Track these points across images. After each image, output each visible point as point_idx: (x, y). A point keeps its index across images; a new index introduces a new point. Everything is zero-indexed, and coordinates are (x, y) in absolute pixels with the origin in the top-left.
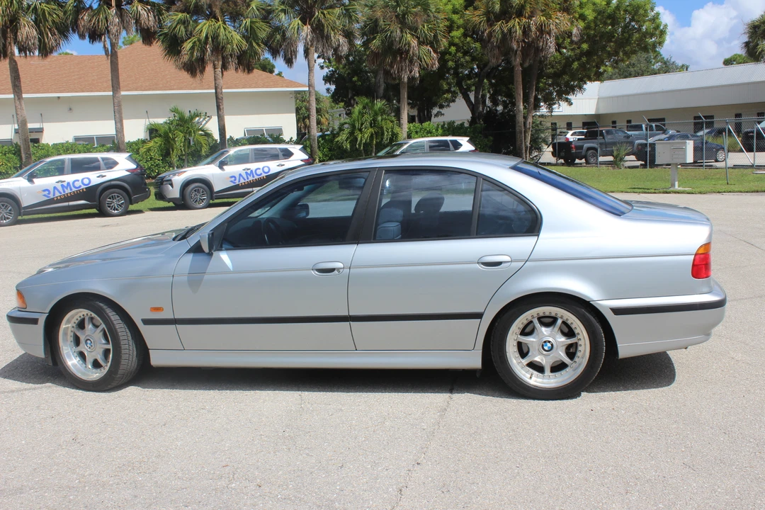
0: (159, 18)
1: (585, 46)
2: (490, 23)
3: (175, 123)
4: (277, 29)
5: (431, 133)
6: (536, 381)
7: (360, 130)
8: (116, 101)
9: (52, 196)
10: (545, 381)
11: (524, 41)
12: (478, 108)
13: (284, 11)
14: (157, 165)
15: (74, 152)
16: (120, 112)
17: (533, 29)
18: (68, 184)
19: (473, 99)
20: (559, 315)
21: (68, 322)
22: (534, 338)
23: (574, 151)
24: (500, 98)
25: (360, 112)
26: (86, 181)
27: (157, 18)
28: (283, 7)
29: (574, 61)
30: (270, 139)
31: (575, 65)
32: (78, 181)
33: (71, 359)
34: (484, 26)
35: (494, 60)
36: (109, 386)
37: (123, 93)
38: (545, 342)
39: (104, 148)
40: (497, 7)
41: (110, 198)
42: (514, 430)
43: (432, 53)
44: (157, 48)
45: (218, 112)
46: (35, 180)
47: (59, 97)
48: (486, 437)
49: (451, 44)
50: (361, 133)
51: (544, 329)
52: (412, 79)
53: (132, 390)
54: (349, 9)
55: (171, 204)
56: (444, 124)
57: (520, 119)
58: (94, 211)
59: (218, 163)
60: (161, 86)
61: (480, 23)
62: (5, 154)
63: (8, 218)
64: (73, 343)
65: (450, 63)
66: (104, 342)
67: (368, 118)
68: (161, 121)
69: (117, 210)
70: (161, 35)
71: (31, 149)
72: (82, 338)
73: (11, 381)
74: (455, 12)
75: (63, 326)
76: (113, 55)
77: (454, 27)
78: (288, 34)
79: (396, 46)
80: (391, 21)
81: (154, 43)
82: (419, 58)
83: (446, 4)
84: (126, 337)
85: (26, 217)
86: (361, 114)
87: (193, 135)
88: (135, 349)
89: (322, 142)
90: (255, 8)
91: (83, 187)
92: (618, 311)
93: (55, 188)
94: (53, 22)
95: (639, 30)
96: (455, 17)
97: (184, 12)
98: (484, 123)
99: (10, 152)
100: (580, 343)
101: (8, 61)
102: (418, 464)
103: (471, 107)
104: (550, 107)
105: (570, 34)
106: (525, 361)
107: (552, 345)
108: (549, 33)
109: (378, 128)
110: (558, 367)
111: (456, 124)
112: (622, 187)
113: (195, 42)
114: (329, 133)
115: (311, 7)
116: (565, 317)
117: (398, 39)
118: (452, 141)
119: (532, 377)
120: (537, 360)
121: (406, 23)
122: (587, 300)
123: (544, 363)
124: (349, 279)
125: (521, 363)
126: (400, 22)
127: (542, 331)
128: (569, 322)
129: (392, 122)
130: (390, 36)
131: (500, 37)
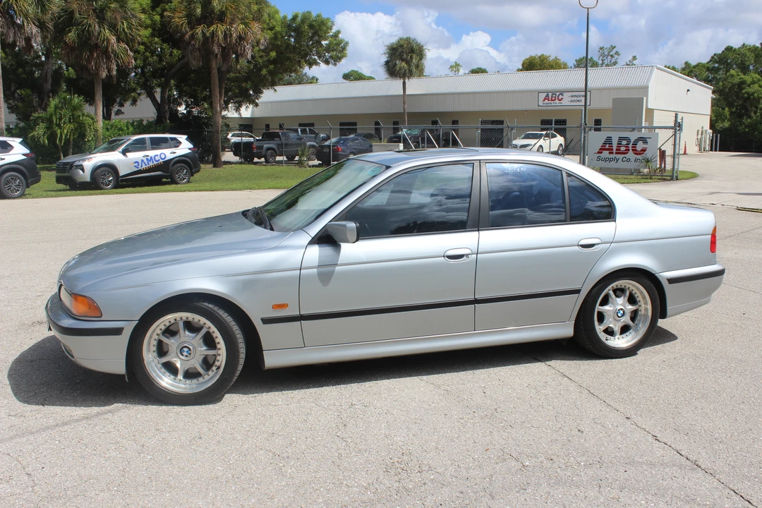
1: (273, 54)
2: (192, 26)
5: (122, 130)
7: (59, 125)
11: (222, 47)
12: (163, 107)
17: (234, 35)
19: (158, 97)
20: (627, 287)
21: (154, 331)
22: (610, 307)
23: (255, 151)
25: (56, 107)
29: (263, 68)
31: (264, 72)
34: (186, 28)
35: (195, 63)
38: (619, 310)
40: (199, 11)
43: (129, 51)
49: (141, 43)
50: (60, 128)
51: (618, 299)
52: (109, 77)
57: (218, 119)
61: (182, 24)
65: (139, 63)
67: (66, 113)
74: (143, 11)
79: (93, 41)
80: (89, 15)
82: (116, 56)
86: (58, 109)
92: (672, 281)
98: (170, 122)
100: (640, 308)
103: (157, 106)
104: (238, 109)
105: (258, 43)
106: (602, 327)
107: (624, 312)
108: (247, 40)
109: (78, 123)
110: (625, 329)
116: (632, 288)
117: (96, 34)
118: (171, 138)
119: (607, 340)
120: (611, 325)
121: (104, 19)
122: (654, 273)
123: (617, 329)
124: (476, 265)
125: (599, 329)
126: (98, 17)
127: (616, 301)
128: (633, 292)
129: (92, 119)
130: (88, 29)
131: (201, 39)
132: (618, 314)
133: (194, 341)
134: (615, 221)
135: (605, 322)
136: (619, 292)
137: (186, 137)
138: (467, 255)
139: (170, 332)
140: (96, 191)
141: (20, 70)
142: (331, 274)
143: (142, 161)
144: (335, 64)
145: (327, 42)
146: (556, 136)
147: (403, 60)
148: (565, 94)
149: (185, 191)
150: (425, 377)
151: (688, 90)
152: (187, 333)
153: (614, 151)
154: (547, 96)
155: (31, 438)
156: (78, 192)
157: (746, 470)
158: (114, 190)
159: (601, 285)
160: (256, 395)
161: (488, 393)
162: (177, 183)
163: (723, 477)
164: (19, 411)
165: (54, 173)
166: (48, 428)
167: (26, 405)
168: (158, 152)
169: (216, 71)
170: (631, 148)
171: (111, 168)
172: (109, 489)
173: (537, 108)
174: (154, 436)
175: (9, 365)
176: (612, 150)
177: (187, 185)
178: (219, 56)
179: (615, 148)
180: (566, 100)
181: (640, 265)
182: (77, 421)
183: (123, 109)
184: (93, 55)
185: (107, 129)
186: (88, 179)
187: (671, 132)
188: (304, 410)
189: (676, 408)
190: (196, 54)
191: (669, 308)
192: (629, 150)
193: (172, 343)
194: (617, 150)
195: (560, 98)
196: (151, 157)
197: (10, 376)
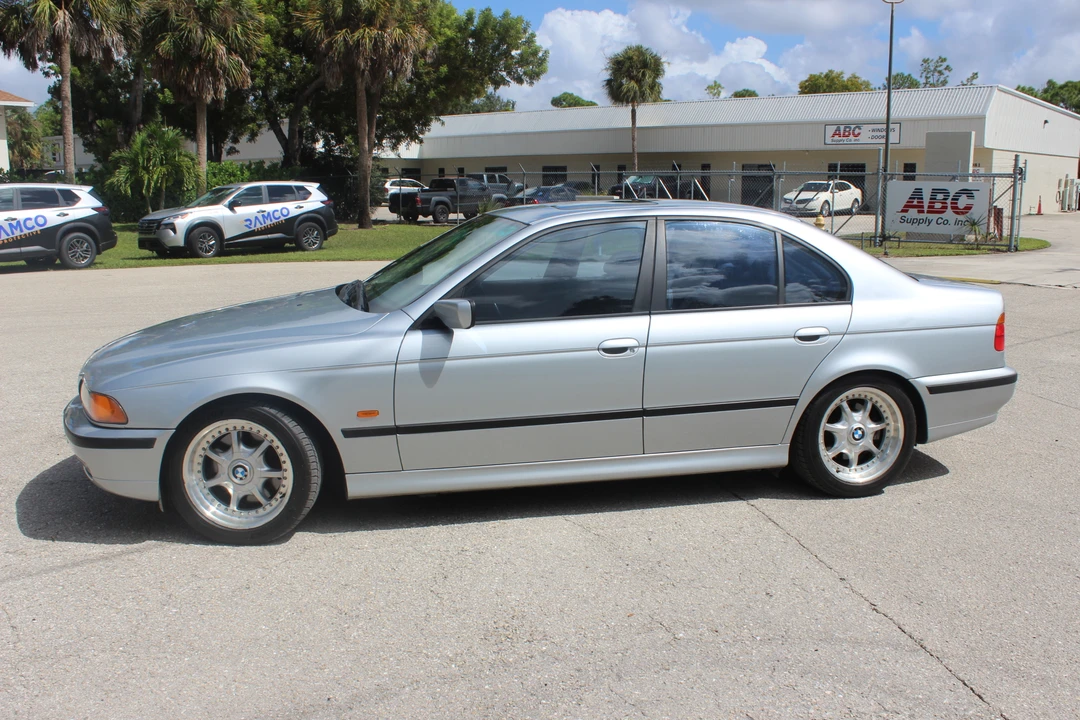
1: (444, 69)
2: (330, 30)
5: (234, 176)
7: (146, 169)
10: (856, 475)
11: (372, 59)
12: (293, 144)
19: (286, 134)
20: (869, 397)
21: (199, 443)
22: (844, 425)
23: (418, 205)
25: (143, 144)
29: (429, 89)
31: (432, 94)
34: (320, 34)
35: (334, 83)
38: (856, 429)
40: (339, 11)
43: (244, 66)
49: (260, 54)
50: (148, 172)
51: (854, 414)
52: (216, 101)
57: (365, 161)
65: (258, 82)
67: (156, 151)
72: (221, 465)
79: (195, 52)
80: (189, 17)
82: (225, 69)
86: (146, 145)
92: (934, 390)
95: (507, 53)
98: (302, 165)
100: (888, 428)
103: (284, 143)
104: (394, 147)
105: (423, 53)
106: (832, 454)
107: (863, 432)
108: (406, 51)
109: (173, 165)
110: (865, 457)
111: (266, 166)
116: (875, 399)
117: (198, 42)
118: (297, 187)
119: (838, 472)
120: (844, 451)
121: (210, 21)
122: (906, 378)
123: (853, 454)
124: (645, 361)
125: (827, 456)
126: (201, 19)
127: (852, 416)
128: (878, 405)
129: (192, 159)
130: (187, 36)
131: (342, 49)
132: (856, 435)
133: (253, 459)
134: (851, 304)
135: (835, 446)
136: (856, 404)
137: (317, 185)
138: (632, 348)
139: (220, 445)
140: (191, 260)
141: (100, 92)
142: (439, 370)
143: (256, 218)
144: (531, 83)
145: (519, 52)
146: (849, 188)
147: (631, 78)
148: (865, 128)
149: (313, 260)
150: (572, 517)
151: (1046, 122)
152: (242, 447)
153: (926, 209)
154: (838, 129)
155: (28, 581)
156: (167, 260)
157: (990, 654)
158: (217, 258)
159: (829, 393)
160: (336, 534)
161: (655, 540)
162: (304, 250)
163: (953, 664)
164: (21, 546)
165: (135, 236)
166: (52, 569)
167: (32, 539)
168: (278, 206)
169: (364, 93)
170: (949, 206)
171: (212, 228)
172: (112, 650)
173: (823, 147)
174: (187, 584)
175: (21, 488)
176: (922, 207)
177: (317, 252)
178: (366, 72)
179: (926, 205)
180: (866, 137)
181: (889, 367)
182: (92, 561)
183: (237, 146)
184: (195, 71)
185: (214, 175)
186: (181, 243)
187: (1008, 182)
188: (395, 555)
189: (917, 567)
190: (335, 70)
191: (931, 429)
192: (946, 208)
193: (222, 461)
194: (929, 207)
195: (857, 131)
196: (269, 213)
197: (19, 502)
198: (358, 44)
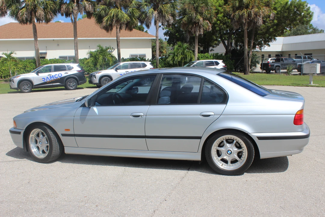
0: (94, 7)
1: (276, 21)
2: (234, 11)
3: (99, 52)
4: (143, 13)
5: (208, 58)
6: (224, 167)
8: (75, 42)
9: (46, 81)
10: (228, 167)
11: (248, 19)
12: (229, 47)
13: (146, 5)
14: (92, 69)
15: (58, 63)
16: (77, 47)
17: (253, 14)
18: (53, 76)
19: (226, 44)
20: (235, 139)
21: (33, 134)
22: (224, 148)
23: (270, 67)
24: (238, 43)
26: (60, 75)
27: (93, 7)
28: (146, 3)
29: (271, 28)
30: (139, 59)
31: (271, 30)
32: (57, 75)
33: (33, 149)
35: (236, 27)
36: (48, 161)
37: (78, 38)
38: (228, 150)
39: (70, 61)
40: (237, 4)
41: (70, 82)
42: (210, 188)
43: (209, 24)
44: (93, 20)
45: (117, 47)
46: (39, 74)
47: (54, 40)
48: (197, 190)
49: (218, 20)
50: (177, 57)
51: (228, 145)
52: (200, 35)
53: (58, 163)
54: (173, 5)
55: (95, 85)
56: (214, 54)
57: (246, 53)
58: (63, 87)
59: (115, 69)
60: (96, 36)
61: (230, 11)
62: (30, 63)
63: (28, 90)
64: (35, 143)
65: (217, 28)
66: (46, 143)
67: (180, 51)
68: (93, 50)
69: (72, 87)
70: (94, 15)
71: (40, 61)
72: (38, 141)
73: (11, 157)
74: (220, 6)
75: (31, 136)
76: (75, 23)
77: (219, 13)
78: (148, 15)
79: (193, 20)
80: (192, 10)
81: (92, 18)
82: (203, 26)
83: (216, 3)
84: (55, 141)
85: (35, 89)
86: (178, 49)
87: (106, 56)
88: (58, 146)
89: (161, 61)
90: (134, 4)
91: (59, 77)
92: (260, 138)
93: (47, 78)
94: (51, 8)
95: (300, 15)
96: (220, 8)
97: (104, 5)
98: (231, 54)
99: (32, 62)
101: (32, 24)
102: (165, 200)
103: (226, 47)
104: (260, 48)
105: (269, 16)
106: (220, 158)
107: (231, 152)
108: (259, 16)
109: (185, 55)
111: (219, 54)
112: (288, 83)
113: (108, 18)
114: (164, 57)
115: (158, 4)
117: (194, 17)
118: (215, 62)
119: (222, 166)
120: (225, 158)
121: (198, 11)
123: (229, 160)
124: (145, 120)
125: (216, 158)
126: (196, 11)
128: (239, 142)
130: (191, 16)
131: (238, 17)
133: (43, 140)
134: (227, 104)
136: (229, 141)
137: (222, 61)
138: (141, 116)
142: (85, 119)
145: (303, 13)
152: (41, 136)
159: (215, 136)
178: (247, 23)
183: (214, 49)
184: (193, 26)
190: (236, 24)
191: (262, 153)
198: (242, 15)
